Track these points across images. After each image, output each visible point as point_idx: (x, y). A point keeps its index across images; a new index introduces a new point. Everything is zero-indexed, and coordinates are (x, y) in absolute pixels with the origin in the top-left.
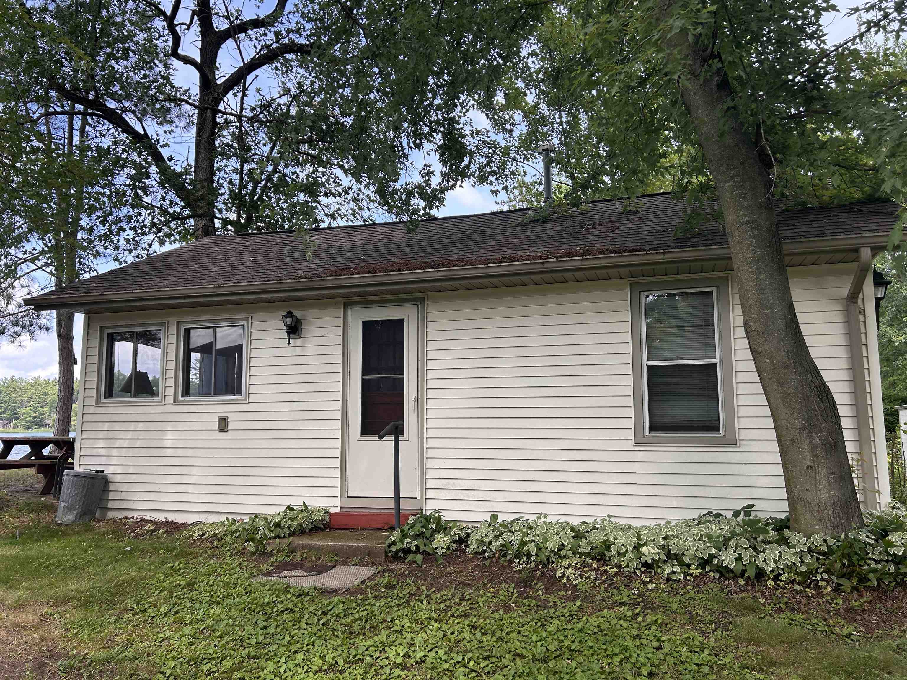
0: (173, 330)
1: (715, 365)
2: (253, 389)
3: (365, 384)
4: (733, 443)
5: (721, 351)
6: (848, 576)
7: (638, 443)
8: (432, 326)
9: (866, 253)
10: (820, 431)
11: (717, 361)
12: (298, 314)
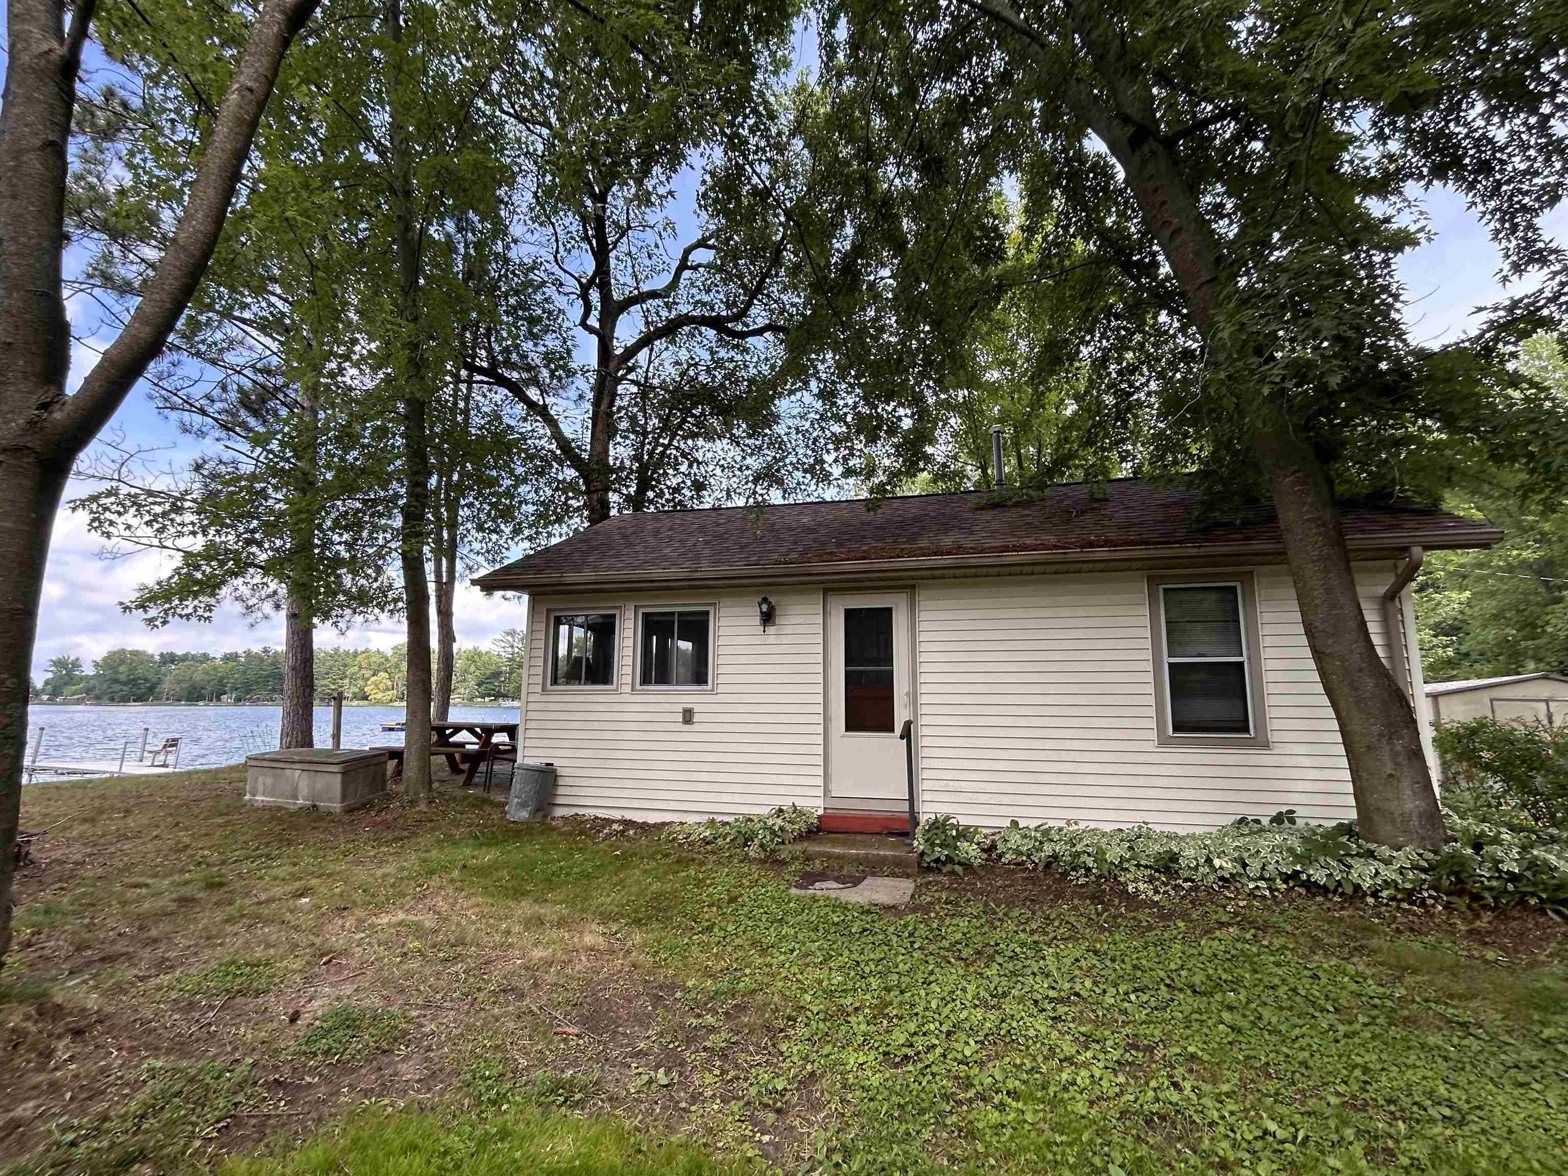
0: (630, 614)
1: (1241, 664)
2: (721, 679)
3: (850, 678)
4: (1266, 745)
5: (1248, 649)
6: (1460, 893)
7: (1161, 743)
8: (923, 616)
9: (1416, 550)
10: (1402, 738)
11: (1244, 659)
12: (773, 600)
